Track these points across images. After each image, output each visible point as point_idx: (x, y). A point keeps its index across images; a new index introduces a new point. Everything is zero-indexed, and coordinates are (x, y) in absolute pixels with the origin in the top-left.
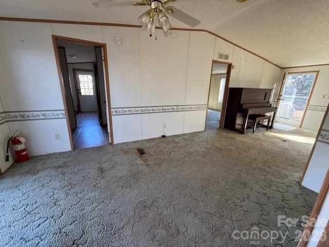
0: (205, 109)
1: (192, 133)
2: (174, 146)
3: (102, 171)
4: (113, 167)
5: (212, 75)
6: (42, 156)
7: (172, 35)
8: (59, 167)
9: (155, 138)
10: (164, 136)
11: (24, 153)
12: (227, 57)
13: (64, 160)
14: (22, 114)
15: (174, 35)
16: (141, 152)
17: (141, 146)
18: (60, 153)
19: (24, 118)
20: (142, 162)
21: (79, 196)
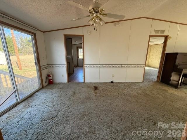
0: (143, 67)
1: (131, 83)
2: (115, 88)
3: (74, 93)
4: (79, 93)
5: (149, 45)
6: (57, 83)
7: (119, 25)
8: (60, 88)
9: (107, 83)
10: (112, 82)
11: (51, 81)
12: (163, 32)
13: (63, 86)
14: (52, 65)
15: (120, 24)
16: (96, 88)
17: (97, 85)
18: (63, 83)
19: (53, 67)
20: (94, 93)
21: (62, 101)
